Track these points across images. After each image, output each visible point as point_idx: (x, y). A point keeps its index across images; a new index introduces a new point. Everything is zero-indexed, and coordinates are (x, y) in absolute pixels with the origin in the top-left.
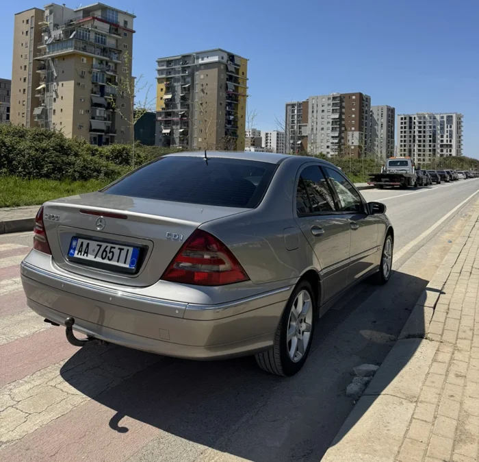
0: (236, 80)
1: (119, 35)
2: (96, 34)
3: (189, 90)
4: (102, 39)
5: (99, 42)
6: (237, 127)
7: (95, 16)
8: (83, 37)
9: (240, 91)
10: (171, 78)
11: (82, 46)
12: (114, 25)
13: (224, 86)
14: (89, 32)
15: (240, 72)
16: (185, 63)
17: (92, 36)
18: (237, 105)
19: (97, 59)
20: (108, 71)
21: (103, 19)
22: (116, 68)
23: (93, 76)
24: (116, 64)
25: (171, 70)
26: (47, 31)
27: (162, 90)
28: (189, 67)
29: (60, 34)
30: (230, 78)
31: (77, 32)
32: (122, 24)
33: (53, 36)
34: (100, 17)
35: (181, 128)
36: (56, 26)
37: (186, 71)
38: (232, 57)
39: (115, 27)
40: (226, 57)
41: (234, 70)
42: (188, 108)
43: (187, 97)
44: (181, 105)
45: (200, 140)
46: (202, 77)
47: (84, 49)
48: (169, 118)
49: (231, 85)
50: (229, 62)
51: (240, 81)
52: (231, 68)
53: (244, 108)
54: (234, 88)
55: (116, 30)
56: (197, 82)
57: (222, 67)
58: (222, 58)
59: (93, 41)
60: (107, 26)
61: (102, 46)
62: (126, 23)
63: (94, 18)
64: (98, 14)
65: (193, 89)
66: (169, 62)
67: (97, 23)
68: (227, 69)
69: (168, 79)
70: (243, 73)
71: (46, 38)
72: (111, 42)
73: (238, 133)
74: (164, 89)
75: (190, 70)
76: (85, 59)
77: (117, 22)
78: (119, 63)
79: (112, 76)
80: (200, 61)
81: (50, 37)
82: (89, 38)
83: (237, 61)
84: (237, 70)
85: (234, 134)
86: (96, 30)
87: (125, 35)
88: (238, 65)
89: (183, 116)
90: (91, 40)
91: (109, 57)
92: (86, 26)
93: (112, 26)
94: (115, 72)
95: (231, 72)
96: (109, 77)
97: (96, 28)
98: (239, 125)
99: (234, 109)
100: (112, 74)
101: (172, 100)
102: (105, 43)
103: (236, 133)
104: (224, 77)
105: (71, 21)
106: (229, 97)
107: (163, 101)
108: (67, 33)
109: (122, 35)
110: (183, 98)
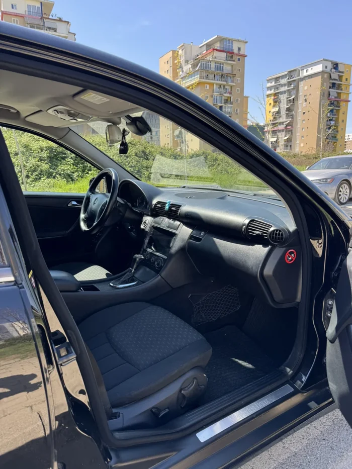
0: (339, 87)
1: (234, 61)
2: (216, 63)
3: (293, 102)
4: (220, 66)
5: (218, 70)
6: (337, 132)
7: (216, 48)
8: (206, 67)
9: (343, 97)
10: (279, 93)
11: (204, 74)
12: (229, 53)
13: (327, 93)
14: (210, 62)
15: (344, 79)
16: (291, 77)
17: (213, 65)
18: (338, 111)
19: (217, 84)
20: (225, 93)
21: (221, 49)
22: (231, 90)
23: (214, 99)
24: (231, 87)
25: (278, 86)
26: (181, 67)
27: (270, 104)
28: (294, 80)
29: (189, 68)
30: (333, 85)
31: (201, 63)
32: (236, 51)
33: (185, 71)
34: (219, 49)
35: (285, 136)
36: (187, 62)
37: (291, 84)
38: (336, 66)
39: (230, 55)
40: (330, 66)
41: (337, 78)
42: (293, 118)
43: (292, 108)
44: (286, 116)
45: (302, 145)
46: (306, 88)
47: (207, 77)
48: (276, 128)
49: (334, 92)
50: (333, 70)
51: (343, 87)
52: (335, 75)
53: (345, 113)
54: (336, 95)
55: (232, 57)
56: (301, 94)
57: (326, 76)
58: (326, 67)
59: (213, 69)
60: (224, 55)
61: (221, 73)
62: (239, 49)
63: (214, 50)
64: (217, 46)
65: (298, 100)
66: (277, 79)
67: (216, 54)
68: (331, 77)
69: (275, 94)
70: (347, 80)
71: (181, 73)
72: (227, 69)
73: (339, 137)
74: (272, 104)
75: (295, 83)
76: (208, 86)
77: (232, 50)
78: (234, 85)
79: (228, 97)
80: (305, 73)
81: (183, 71)
82: (210, 68)
83: (341, 68)
84: (340, 77)
85: (334, 137)
86: (216, 60)
87: (239, 60)
88: (342, 72)
89: (287, 125)
90: (212, 69)
91: (226, 81)
92: (208, 58)
93: (228, 55)
94: (230, 93)
95: (335, 79)
96: (226, 98)
97: (216, 58)
98: (339, 129)
99: (335, 115)
100: (228, 95)
101: (278, 112)
102: (222, 70)
103: (335, 137)
104: (327, 84)
105: (198, 56)
106: (331, 104)
107: (271, 114)
108: (194, 66)
109: (237, 60)
110: (288, 109)
